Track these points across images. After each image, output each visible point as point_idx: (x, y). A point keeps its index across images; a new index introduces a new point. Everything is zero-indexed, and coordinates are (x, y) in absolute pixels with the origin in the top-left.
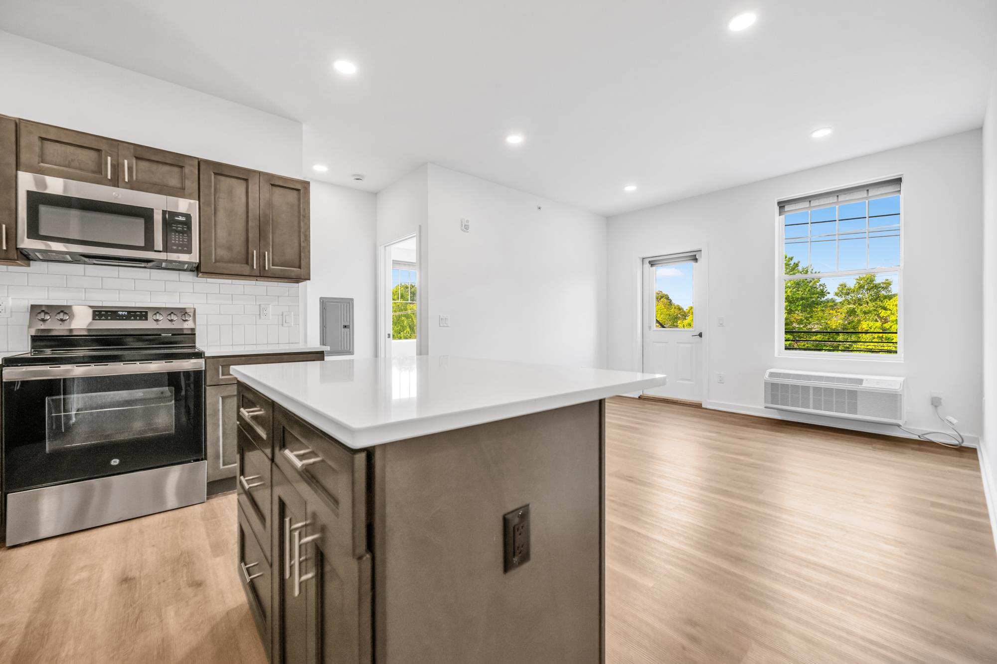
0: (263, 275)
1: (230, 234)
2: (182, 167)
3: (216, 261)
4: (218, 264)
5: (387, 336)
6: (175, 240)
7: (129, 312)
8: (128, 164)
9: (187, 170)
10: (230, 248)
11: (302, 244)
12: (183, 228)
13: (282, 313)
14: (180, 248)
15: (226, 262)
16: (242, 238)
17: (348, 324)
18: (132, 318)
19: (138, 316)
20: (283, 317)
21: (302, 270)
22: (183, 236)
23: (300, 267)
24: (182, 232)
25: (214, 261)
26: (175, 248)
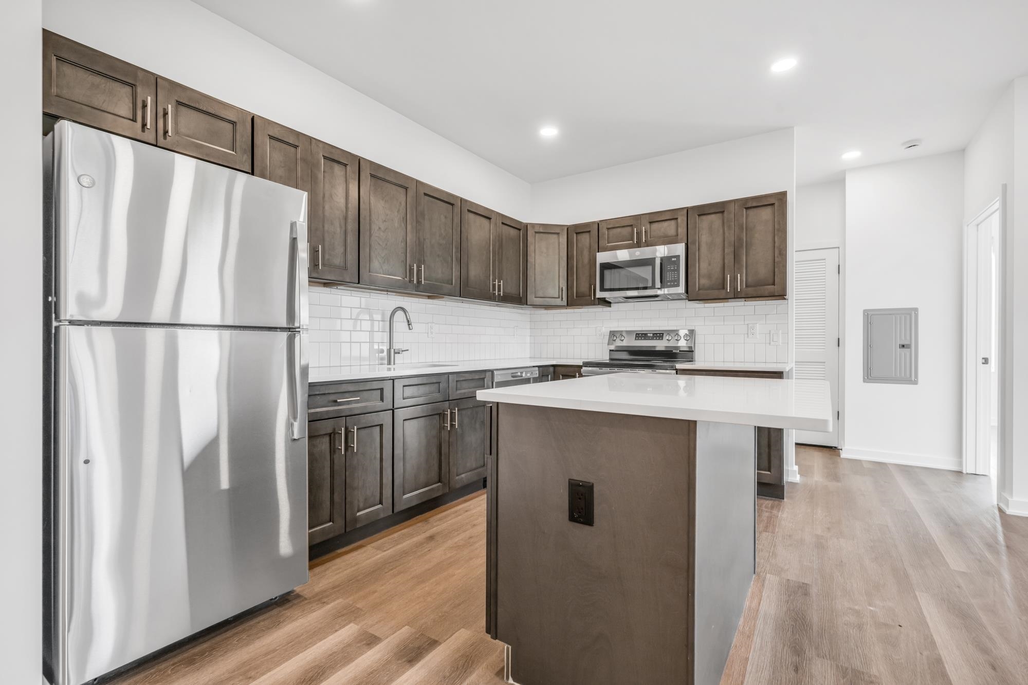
0: (736, 296)
1: (710, 265)
2: (676, 219)
3: (699, 289)
4: (701, 291)
5: (980, 361)
6: (669, 278)
7: (654, 334)
8: (645, 229)
9: (679, 220)
10: (709, 276)
11: (776, 259)
12: (674, 267)
13: (770, 331)
14: (672, 284)
15: (706, 290)
16: (720, 265)
17: (909, 343)
18: (655, 338)
19: (658, 336)
20: (770, 336)
21: (776, 287)
22: (674, 273)
23: (774, 284)
24: (674, 270)
25: (697, 290)
26: (669, 284)
